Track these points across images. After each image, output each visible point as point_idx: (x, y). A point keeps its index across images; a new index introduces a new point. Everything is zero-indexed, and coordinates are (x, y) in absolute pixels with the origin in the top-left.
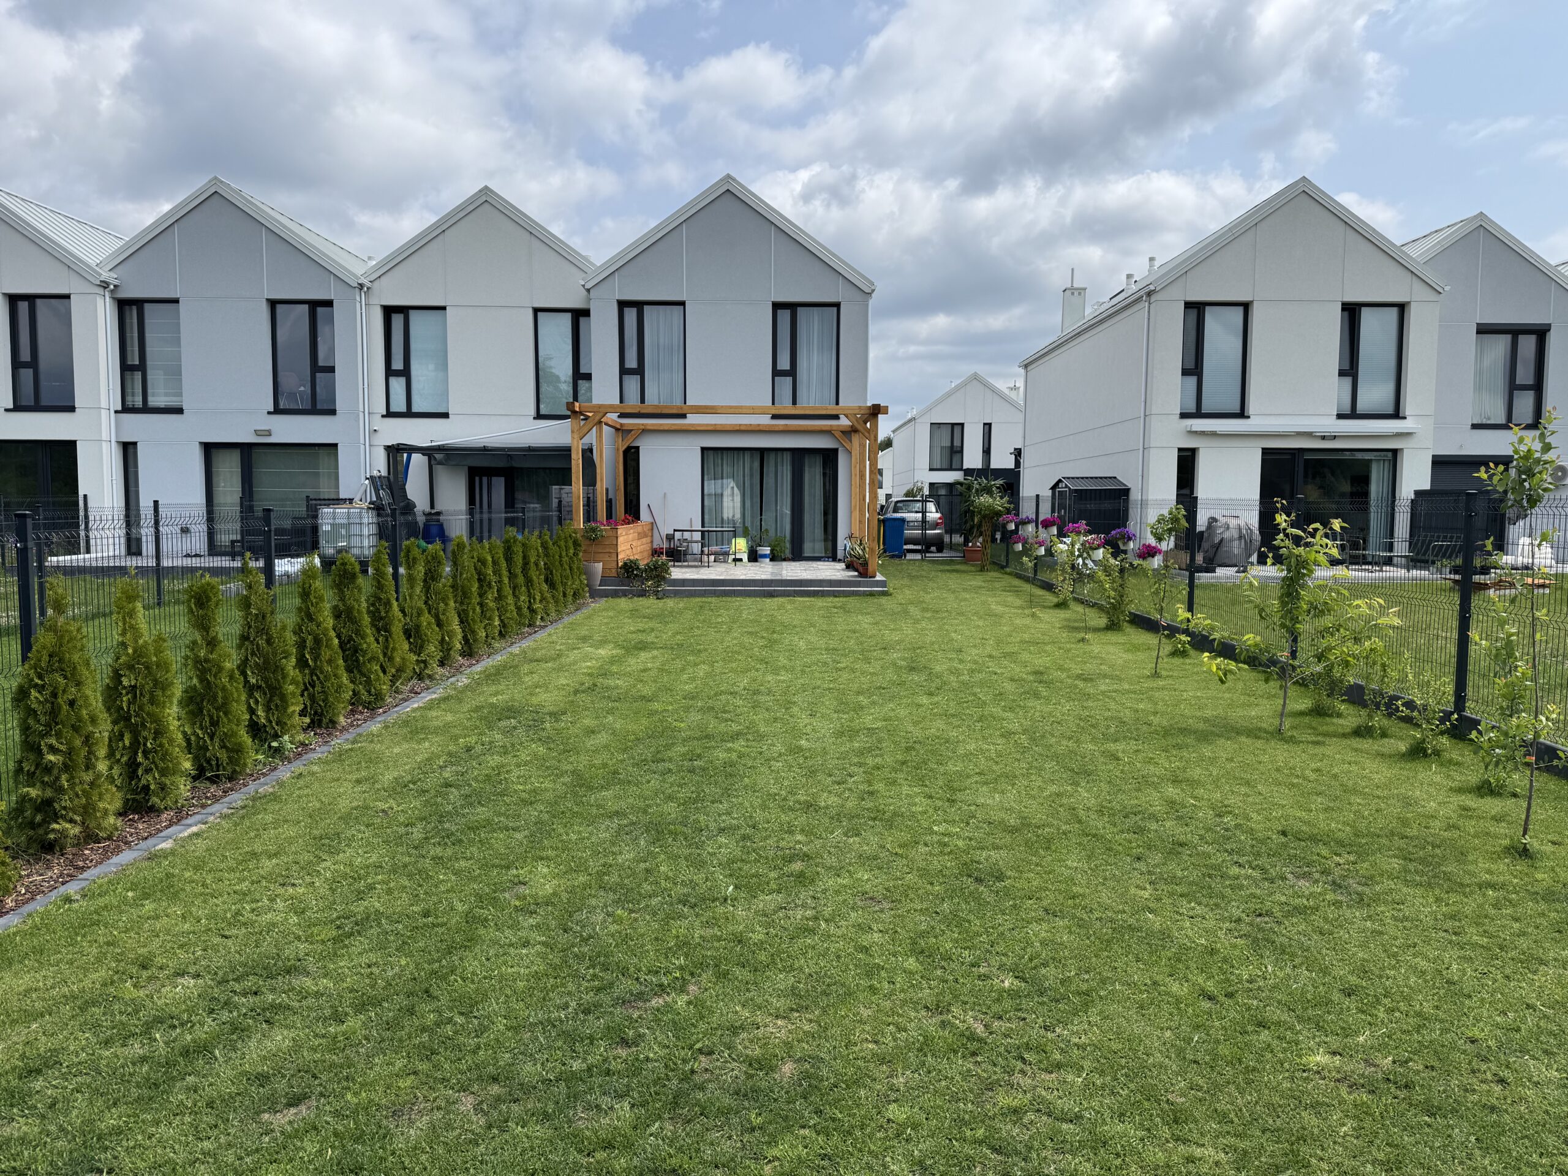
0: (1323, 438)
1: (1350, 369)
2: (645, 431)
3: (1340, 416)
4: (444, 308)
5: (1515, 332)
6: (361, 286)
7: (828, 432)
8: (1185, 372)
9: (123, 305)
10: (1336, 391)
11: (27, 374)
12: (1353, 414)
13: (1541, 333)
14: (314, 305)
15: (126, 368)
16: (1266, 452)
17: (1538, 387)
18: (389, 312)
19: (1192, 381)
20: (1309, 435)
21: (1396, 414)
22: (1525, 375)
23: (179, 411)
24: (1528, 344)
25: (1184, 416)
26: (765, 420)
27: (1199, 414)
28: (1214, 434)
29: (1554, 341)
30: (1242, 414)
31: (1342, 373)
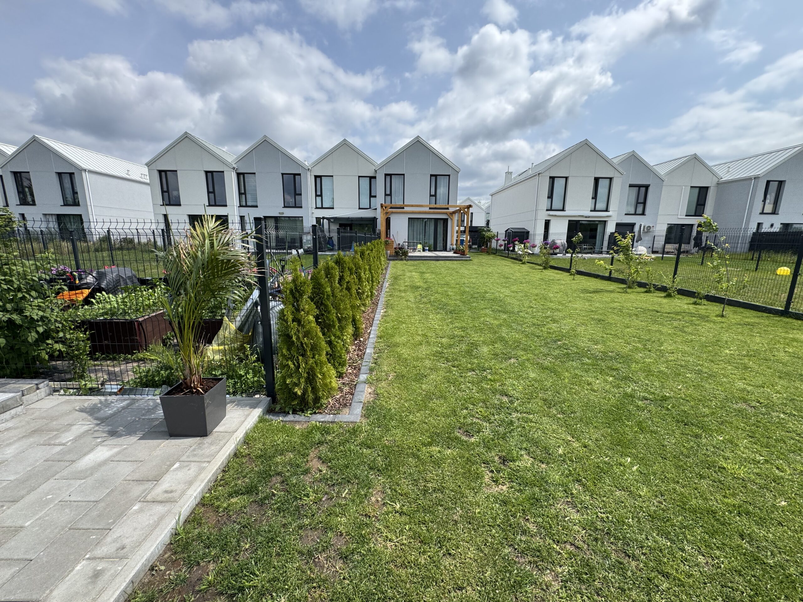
0: (586, 217)
1: (595, 197)
2: (392, 213)
3: (591, 211)
4: (332, 176)
5: (639, 186)
6: (309, 169)
7: (446, 213)
8: (548, 198)
9: (238, 175)
10: (590, 203)
11: (212, 195)
12: (595, 210)
13: (647, 187)
14: (295, 175)
15: (240, 194)
16: (569, 221)
17: (644, 203)
18: (316, 177)
19: (550, 200)
20: (582, 216)
21: (607, 210)
22: (641, 200)
23: (257, 206)
24: (643, 190)
25: (547, 210)
26: (427, 209)
27: (551, 210)
28: (555, 216)
29: (650, 189)
30: (563, 210)
31: (593, 198)
